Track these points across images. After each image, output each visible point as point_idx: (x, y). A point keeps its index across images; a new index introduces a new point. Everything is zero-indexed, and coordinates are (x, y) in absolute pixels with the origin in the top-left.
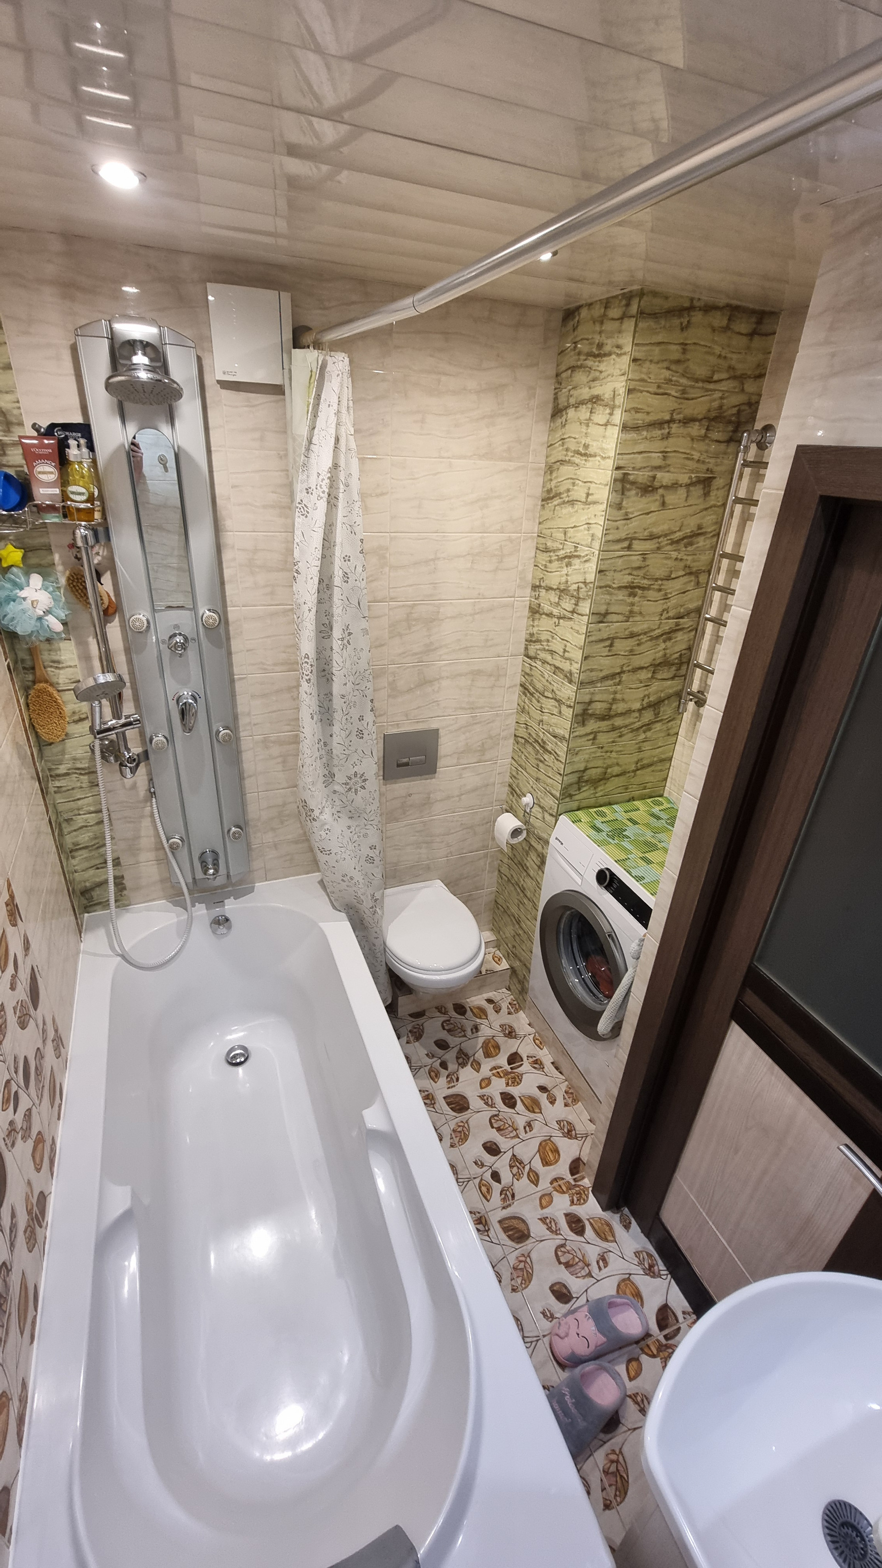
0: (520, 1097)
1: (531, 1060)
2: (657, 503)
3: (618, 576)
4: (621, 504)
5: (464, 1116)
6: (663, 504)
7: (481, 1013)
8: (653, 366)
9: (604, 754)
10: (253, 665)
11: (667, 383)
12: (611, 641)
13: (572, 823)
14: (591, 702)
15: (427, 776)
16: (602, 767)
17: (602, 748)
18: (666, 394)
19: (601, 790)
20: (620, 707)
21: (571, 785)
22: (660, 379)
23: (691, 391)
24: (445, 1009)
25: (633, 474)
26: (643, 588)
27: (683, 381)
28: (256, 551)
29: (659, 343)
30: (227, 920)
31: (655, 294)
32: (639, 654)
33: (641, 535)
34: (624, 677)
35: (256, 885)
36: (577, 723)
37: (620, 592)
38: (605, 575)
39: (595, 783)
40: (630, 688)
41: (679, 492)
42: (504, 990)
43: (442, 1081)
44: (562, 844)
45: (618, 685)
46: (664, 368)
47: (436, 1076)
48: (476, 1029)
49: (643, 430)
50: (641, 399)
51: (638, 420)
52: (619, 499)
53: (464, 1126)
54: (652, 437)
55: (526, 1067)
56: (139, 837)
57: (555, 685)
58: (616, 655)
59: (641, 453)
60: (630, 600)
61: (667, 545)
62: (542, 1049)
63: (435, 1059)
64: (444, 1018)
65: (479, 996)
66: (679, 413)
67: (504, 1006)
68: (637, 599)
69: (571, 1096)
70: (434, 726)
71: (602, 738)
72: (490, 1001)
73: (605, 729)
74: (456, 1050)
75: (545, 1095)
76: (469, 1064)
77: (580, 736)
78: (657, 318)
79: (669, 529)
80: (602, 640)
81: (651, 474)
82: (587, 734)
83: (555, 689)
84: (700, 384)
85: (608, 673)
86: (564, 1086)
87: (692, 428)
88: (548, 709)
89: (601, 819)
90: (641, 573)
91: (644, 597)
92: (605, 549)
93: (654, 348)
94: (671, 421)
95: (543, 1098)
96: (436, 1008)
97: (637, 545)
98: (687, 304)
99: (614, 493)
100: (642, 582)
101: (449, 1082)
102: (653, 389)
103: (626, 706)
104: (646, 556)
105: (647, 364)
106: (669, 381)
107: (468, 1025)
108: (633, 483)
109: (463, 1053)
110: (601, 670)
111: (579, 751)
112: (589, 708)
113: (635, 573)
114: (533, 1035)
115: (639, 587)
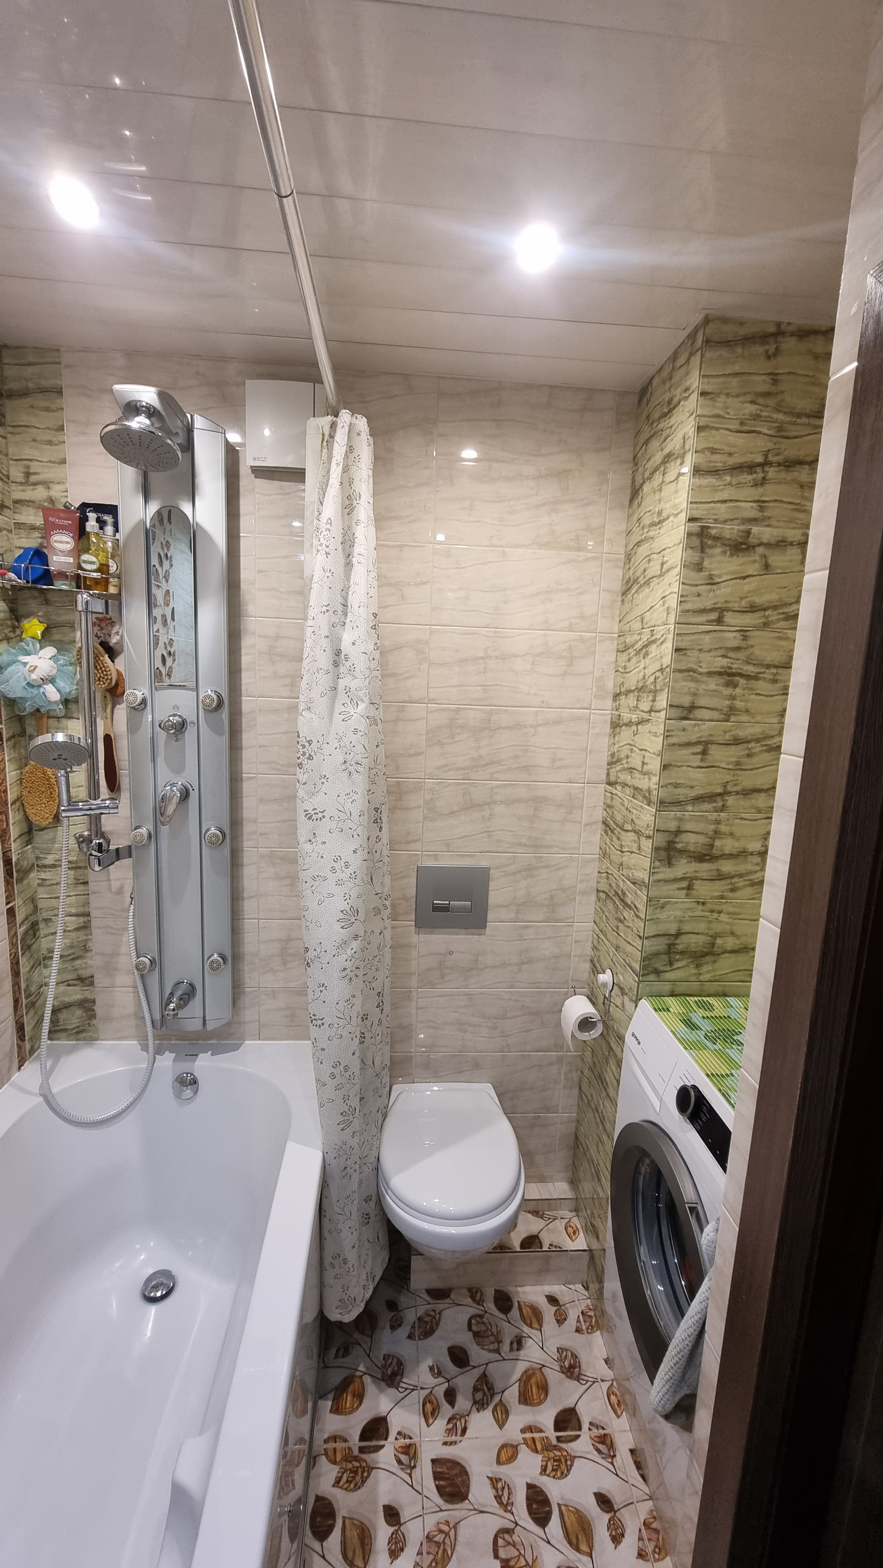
0: (559, 1505)
1: (596, 1432)
2: (757, 565)
3: (706, 657)
4: (701, 564)
5: (457, 1511)
6: (767, 566)
7: (535, 1317)
8: (730, 400)
9: (707, 914)
10: (264, 763)
11: (754, 419)
12: (704, 747)
13: (653, 1012)
14: (679, 832)
15: (475, 931)
16: (707, 935)
17: (703, 904)
18: (754, 432)
19: (708, 972)
20: (727, 845)
21: (656, 954)
22: (744, 415)
23: (792, 427)
24: (482, 1295)
25: (716, 528)
26: (748, 677)
27: (780, 417)
28: (277, 637)
29: (737, 374)
30: (194, 1082)
31: (724, 320)
32: (751, 769)
33: (736, 605)
34: (731, 800)
35: (247, 1042)
36: (659, 860)
37: (711, 679)
38: (685, 654)
39: (699, 957)
40: (741, 819)
41: (788, 552)
42: (579, 1287)
43: (440, 1424)
44: (639, 1043)
45: (722, 811)
46: (747, 402)
47: (433, 1413)
48: (518, 1343)
49: (725, 474)
50: (716, 439)
51: (716, 462)
52: (697, 559)
53: (447, 1534)
54: (739, 483)
55: (583, 1445)
56: (119, 954)
57: (635, 812)
58: (713, 767)
59: (725, 501)
60: (729, 691)
61: (779, 620)
62: (618, 1417)
63: (441, 1380)
64: (473, 1310)
65: (539, 1288)
66: (777, 455)
67: (573, 1314)
68: (738, 691)
69: (654, 1536)
70: (484, 864)
71: (703, 889)
72: (552, 1300)
73: (705, 875)
74: (476, 1373)
75: (606, 1517)
76: (491, 1408)
77: (666, 881)
78: (730, 346)
79: (780, 600)
80: (688, 744)
81: (742, 528)
82: (676, 880)
83: (634, 818)
84: (804, 420)
85: (702, 792)
86: (644, 1509)
87: (799, 472)
88: (628, 846)
89: (701, 1012)
90: (742, 655)
91: (751, 689)
92: (683, 621)
93: (729, 379)
94: (765, 464)
95: (600, 1521)
96: (470, 1290)
97: (729, 618)
98: (772, 329)
99: (690, 551)
100: (745, 668)
101: (449, 1431)
102: (735, 426)
103: (737, 845)
104: (748, 633)
105: (723, 398)
106: (756, 417)
107: (508, 1333)
108: (716, 538)
109: (487, 1382)
110: (692, 787)
111: (666, 904)
112: (677, 840)
113: (731, 654)
114: (608, 1384)
115: (741, 675)
